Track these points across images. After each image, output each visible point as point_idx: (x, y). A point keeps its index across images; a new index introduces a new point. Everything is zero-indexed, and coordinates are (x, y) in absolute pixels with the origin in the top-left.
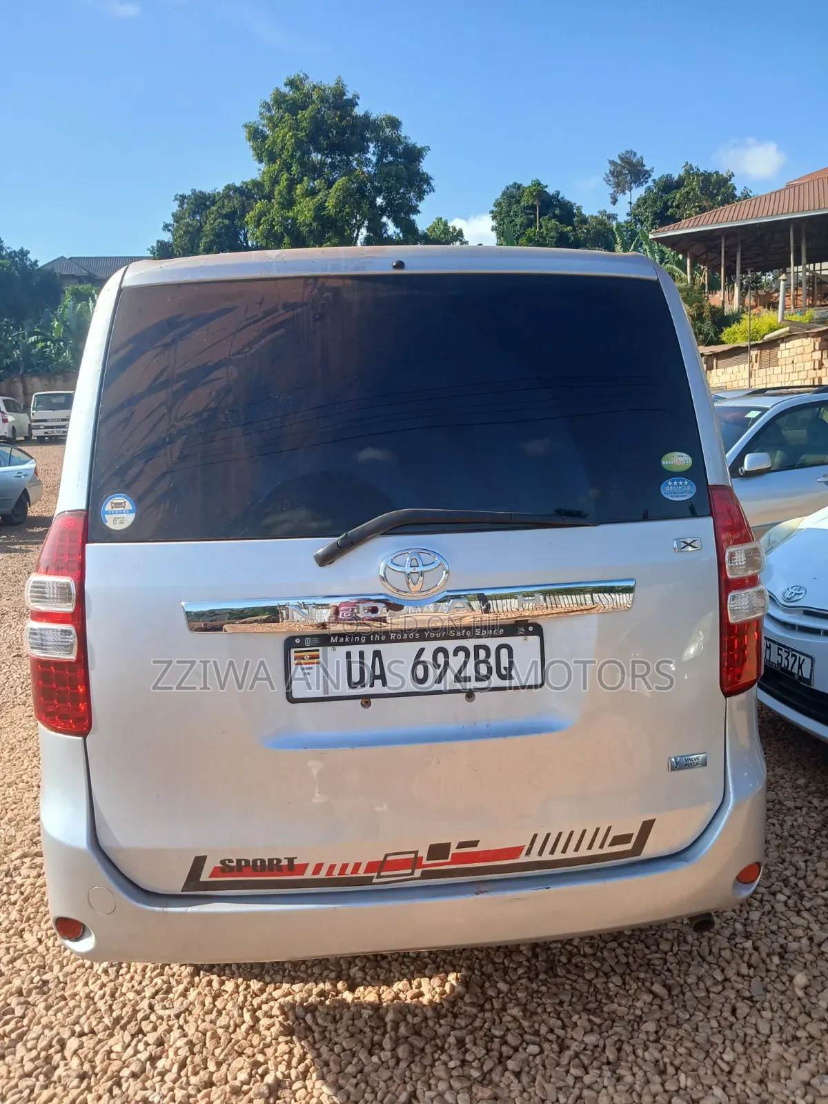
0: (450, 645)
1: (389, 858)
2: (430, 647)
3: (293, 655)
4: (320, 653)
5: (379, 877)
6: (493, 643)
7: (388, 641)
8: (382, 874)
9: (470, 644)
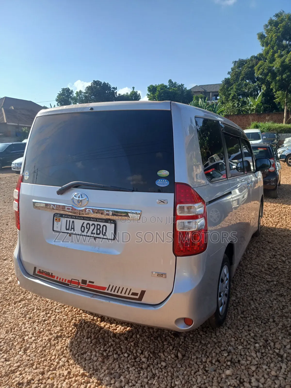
0: (91, 223)
1: (73, 280)
2: (86, 222)
3: (55, 218)
4: (61, 219)
5: (70, 285)
6: (102, 224)
7: (76, 219)
8: (71, 284)
9: (96, 223)
